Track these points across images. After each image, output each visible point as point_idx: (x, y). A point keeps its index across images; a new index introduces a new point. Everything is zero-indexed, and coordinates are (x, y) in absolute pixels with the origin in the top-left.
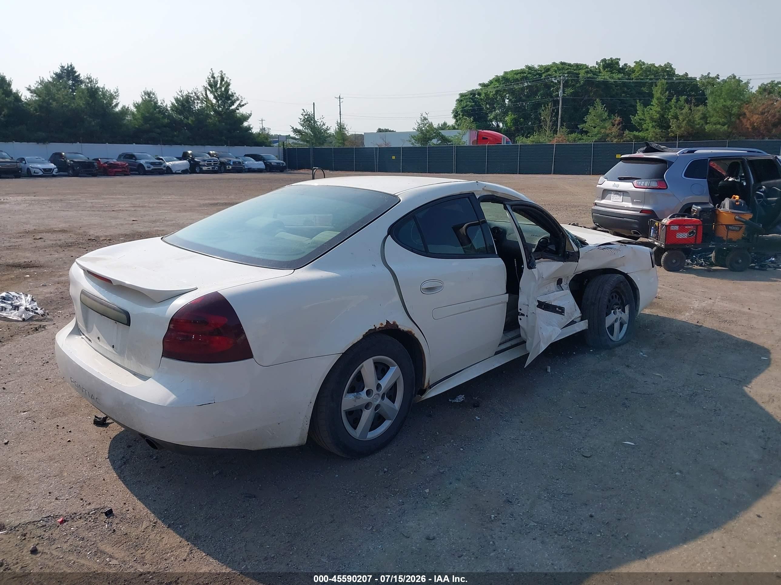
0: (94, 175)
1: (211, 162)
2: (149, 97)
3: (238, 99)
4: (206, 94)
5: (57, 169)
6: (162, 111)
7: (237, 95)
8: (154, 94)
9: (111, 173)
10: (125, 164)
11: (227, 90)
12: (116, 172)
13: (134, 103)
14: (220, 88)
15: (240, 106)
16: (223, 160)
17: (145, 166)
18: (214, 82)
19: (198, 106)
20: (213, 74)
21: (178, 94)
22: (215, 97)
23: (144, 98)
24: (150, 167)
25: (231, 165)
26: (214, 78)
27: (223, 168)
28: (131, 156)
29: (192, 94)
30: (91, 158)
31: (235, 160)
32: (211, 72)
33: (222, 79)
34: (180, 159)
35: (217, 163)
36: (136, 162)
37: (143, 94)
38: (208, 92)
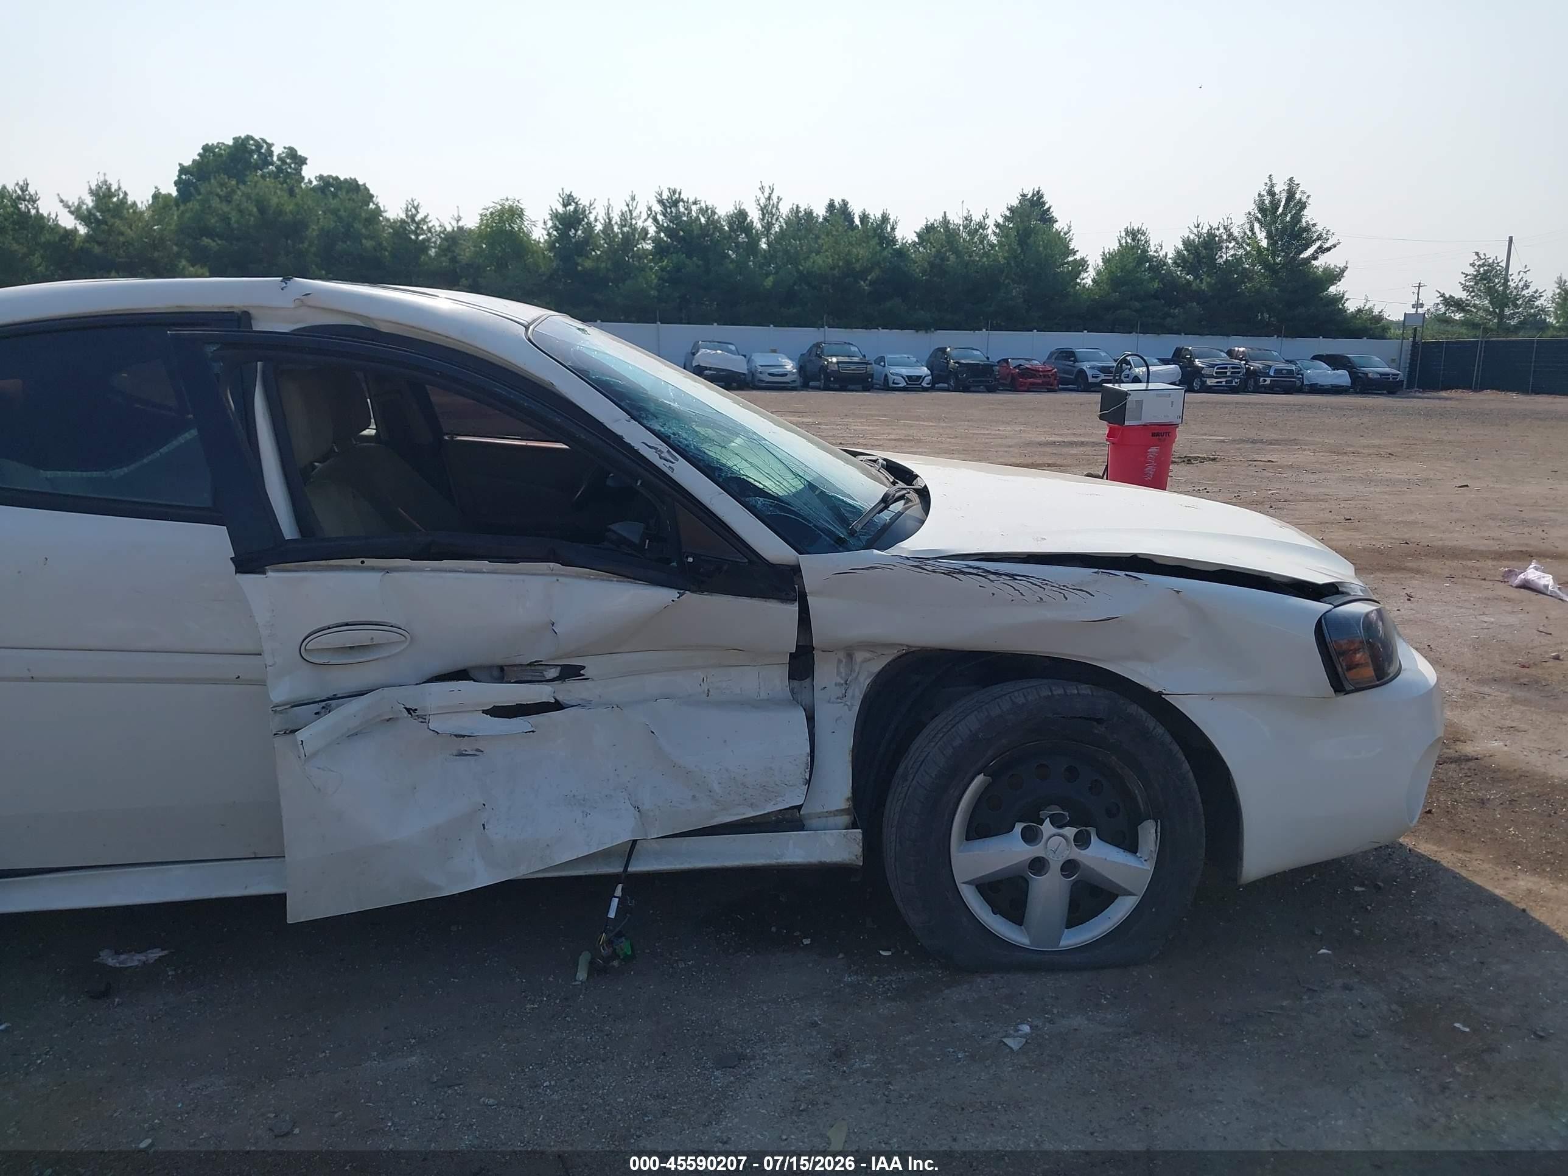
0: (991, 390)
1: (1226, 368)
2: (1133, 240)
3: (1318, 239)
4: (1252, 230)
5: (930, 377)
6: (1157, 266)
7: (1319, 228)
8: (1143, 234)
9: (1021, 386)
10: (1050, 369)
11: (1297, 218)
12: (1032, 384)
13: (1104, 253)
14: (1284, 214)
15: (1322, 250)
16: (1255, 365)
17: (1089, 373)
18: (1271, 202)
19: (1225, 255)
20: (1272, 186)
21: (1192, 232)
22: (1269, 236)
23: (1123, 241)
24: (1097, 377)
25: (1271, 377)
26: (1271, 193)
27: (1251, 382)
28: (1068, 355)
29: (1218, 229)
30: (995, 359)
31: (1283, 366)
32: (1268, 182)
33: (1291, 195)
34: (1165, 362)
35: (1239, 373)
36: (1074, 367)
37: (1123, 234)
38: (1257, 226)
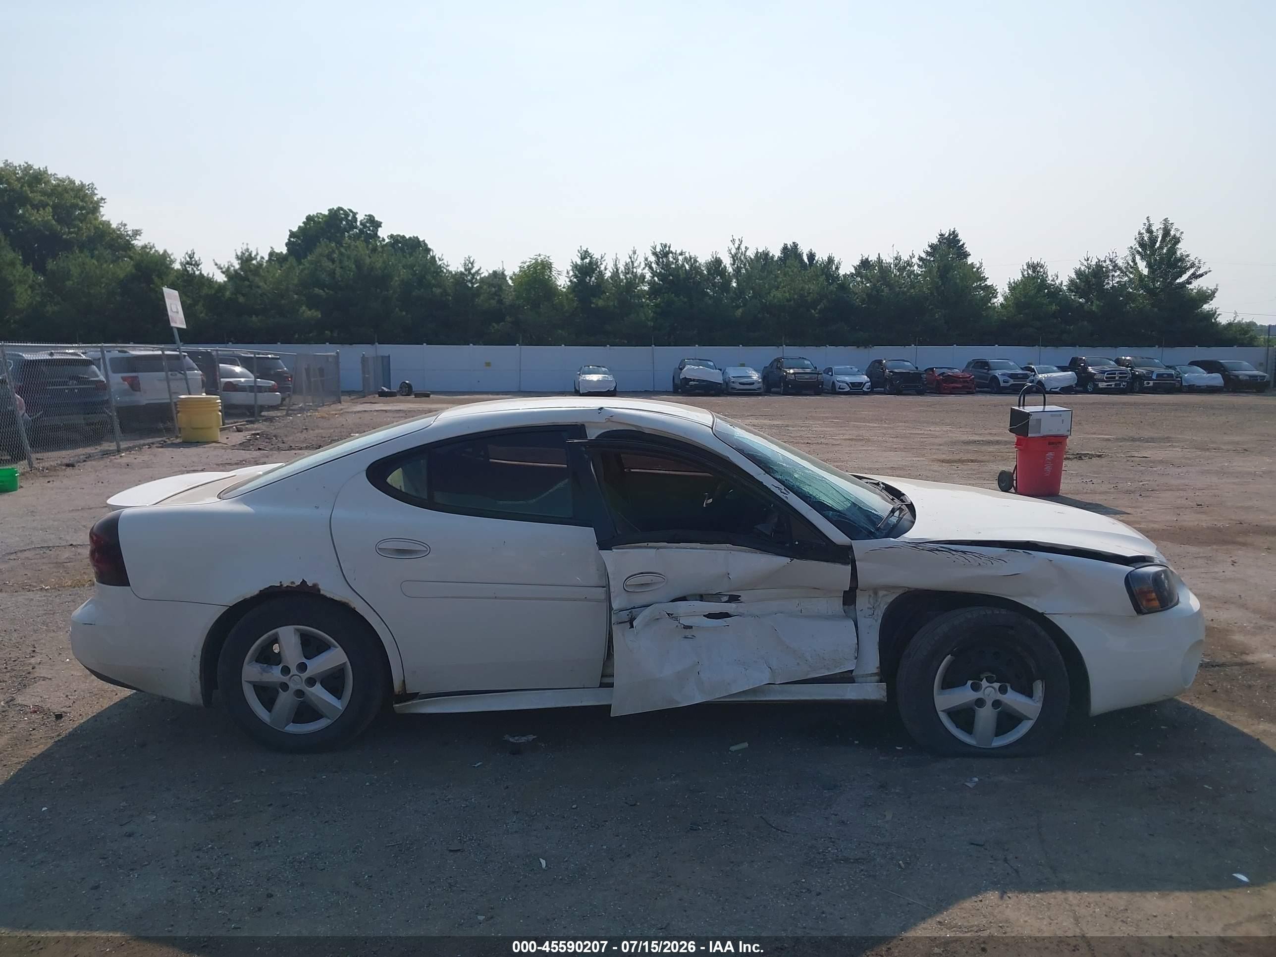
0: (920, 393)
1: (1115, 374)
2: (1034, 272)
3: (1193, 265)
4: (1134, 261)
5: (870, 384)
6: (1054, 292)
7: (1192, 258)
8: (1042, 267)
9: (946, 389)
10: (968, 376)
11: (1172, 251)
12: (953, 388)
13: (1009, 282)
14: (1161, 248)
15: (1195, 276)
16: (1139, 371)
17: (1001, 379)
18: (1150, 238)
19: (1114, 280)
20: (1150, 225)
21: (1082, 264)
22: (1149, 265)
23: (1026, 273)
24: (1008, 382)
25: (1153, 380)
26: (1149, 231)
27: (1137, 384)
28: (983, 364)
29: (1105, 261)
30: (922, 368)
31: (1162, 371)
32: (1146, 222)
33: (1166, 232)
34: (1063, 369)
35: (1126, 377)
36: (989, 374)
37: (1025, 267)
38: (1138, 258)
